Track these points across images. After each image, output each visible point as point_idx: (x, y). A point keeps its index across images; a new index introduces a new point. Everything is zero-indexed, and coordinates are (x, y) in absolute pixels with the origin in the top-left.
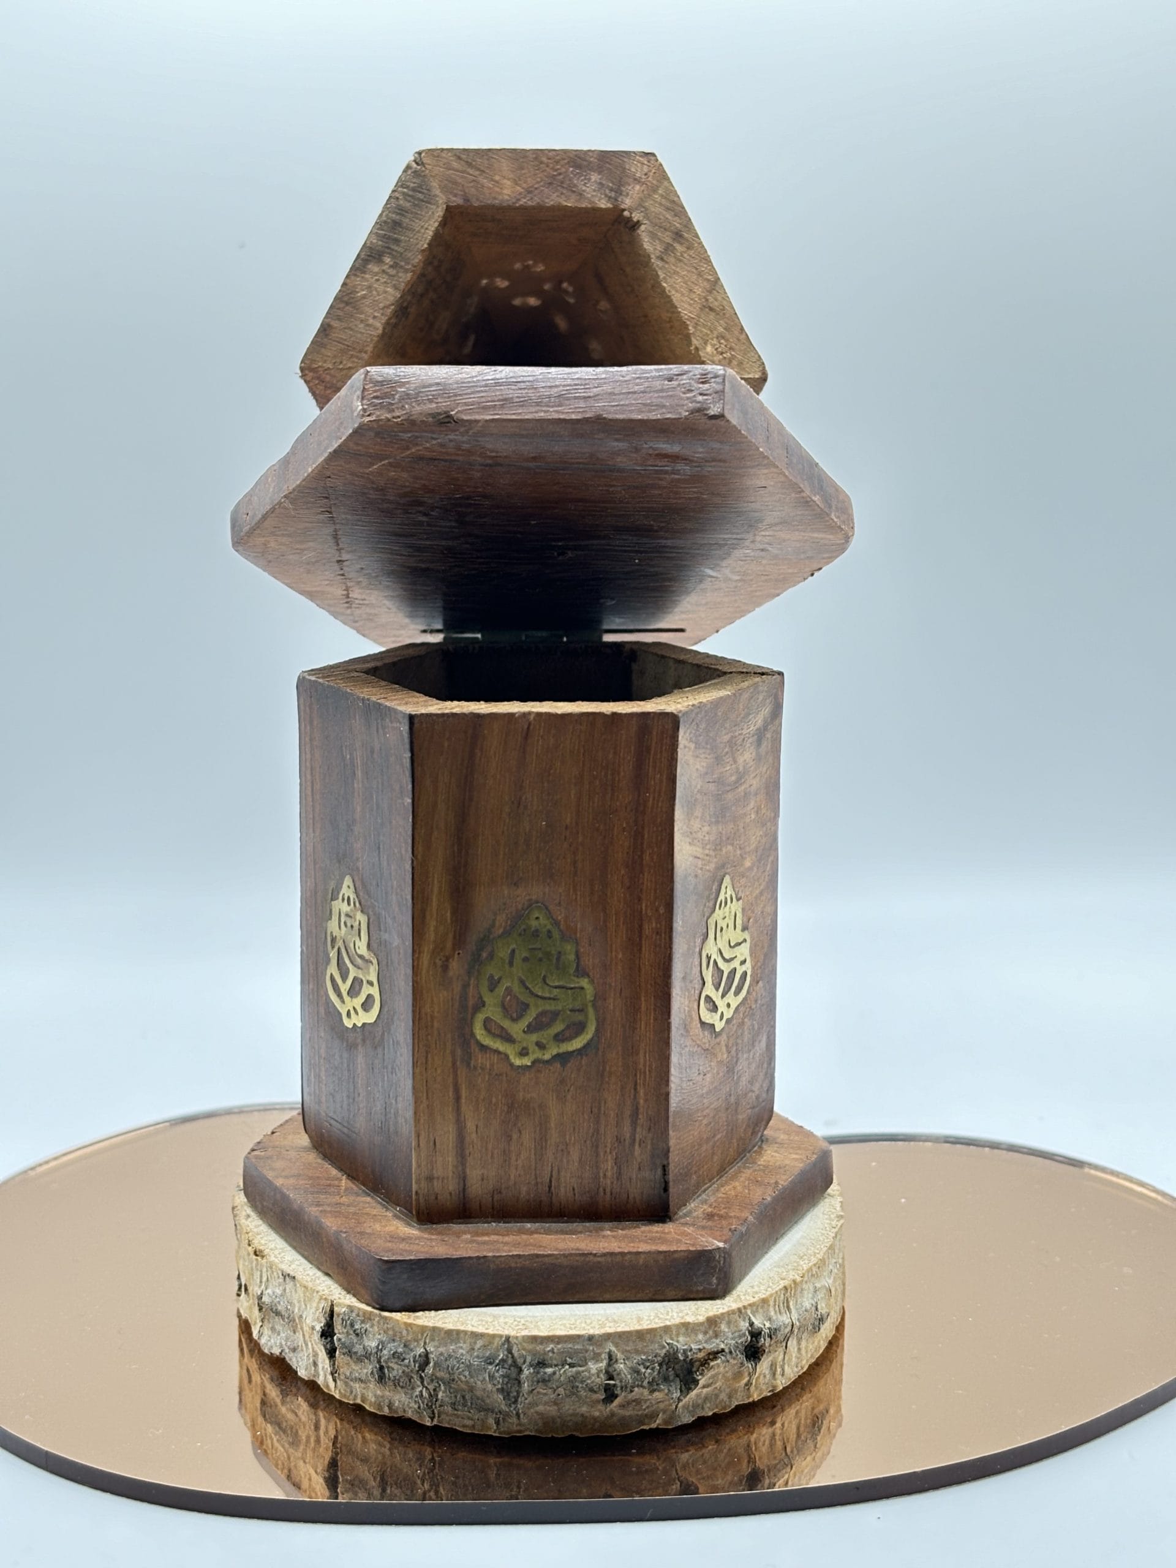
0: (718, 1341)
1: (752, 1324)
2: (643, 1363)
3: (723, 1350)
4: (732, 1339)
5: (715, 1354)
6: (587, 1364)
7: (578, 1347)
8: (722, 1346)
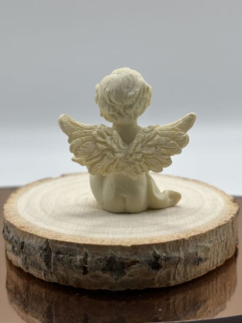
0: (136, 257)
1: (155, 253)
2: (100, 259)
3: (138, 262)
4: (144, 257)
5: (134, 262)
6: (76, 256)
7: (73, 248)
8: (138, 259)
